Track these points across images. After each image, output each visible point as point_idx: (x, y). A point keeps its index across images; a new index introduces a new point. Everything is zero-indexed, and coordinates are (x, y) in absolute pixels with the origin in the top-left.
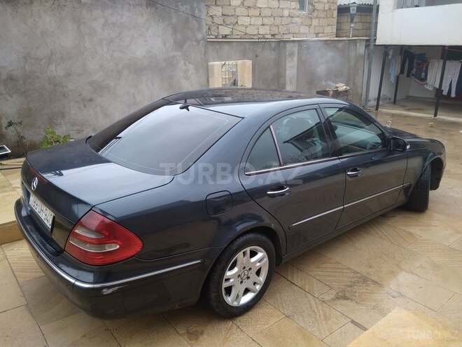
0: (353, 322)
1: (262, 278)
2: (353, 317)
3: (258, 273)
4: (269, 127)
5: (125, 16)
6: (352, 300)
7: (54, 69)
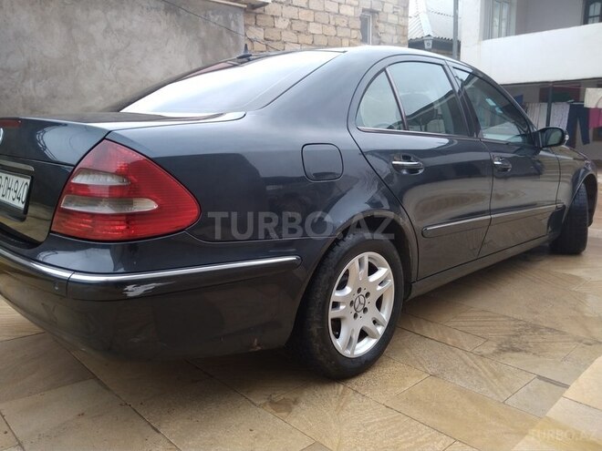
0: (540, 377)
1: (385, 315)
2: (538, 371)
3: (379, 304)
4: (384, 70)
5: (136, 21)
6: (526, 352)
7: (31, 86)
